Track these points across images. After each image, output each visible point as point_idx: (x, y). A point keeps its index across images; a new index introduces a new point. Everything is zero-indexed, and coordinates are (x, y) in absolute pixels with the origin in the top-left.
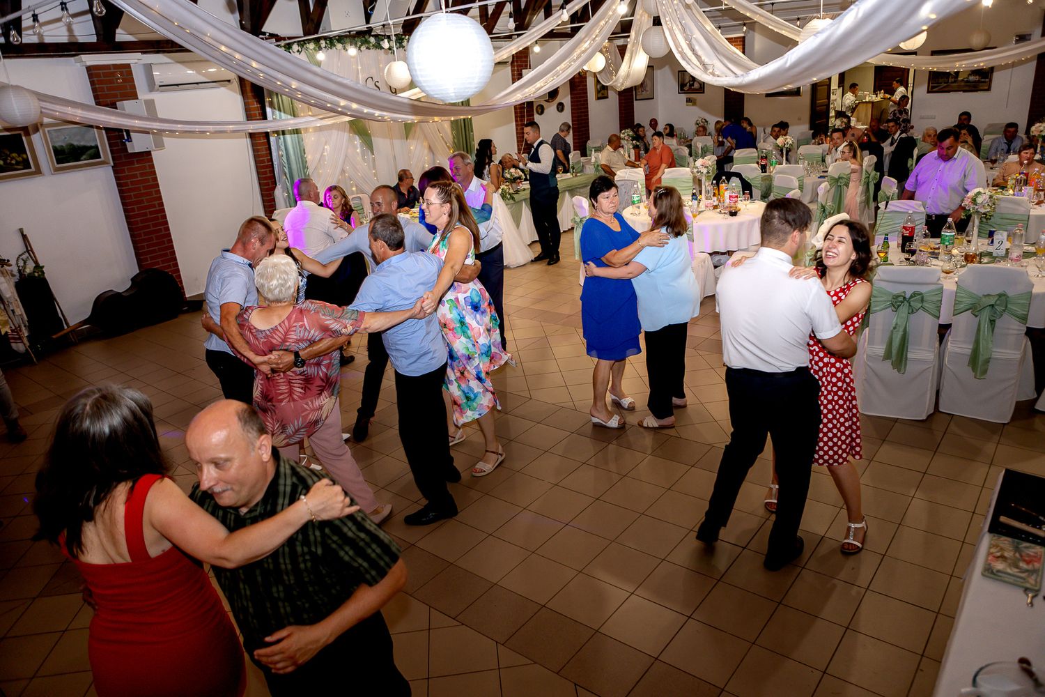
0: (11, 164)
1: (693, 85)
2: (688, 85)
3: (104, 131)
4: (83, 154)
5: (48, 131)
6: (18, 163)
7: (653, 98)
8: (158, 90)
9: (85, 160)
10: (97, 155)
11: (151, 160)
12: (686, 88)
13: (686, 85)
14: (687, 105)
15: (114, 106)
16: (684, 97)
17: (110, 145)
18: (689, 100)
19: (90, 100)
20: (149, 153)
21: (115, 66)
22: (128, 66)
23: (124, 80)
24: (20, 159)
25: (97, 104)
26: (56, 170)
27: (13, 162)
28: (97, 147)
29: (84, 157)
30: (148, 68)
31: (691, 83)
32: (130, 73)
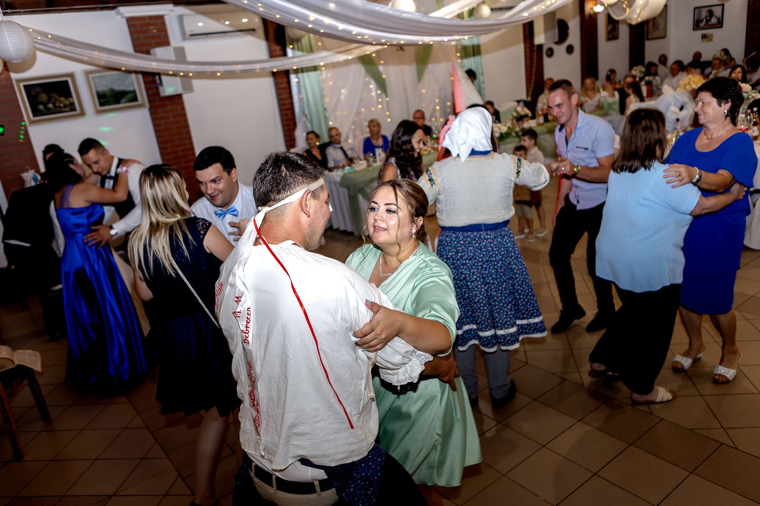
0: (59, 107)
1: (710, 20)
2: (704, 21)
3: (140, 76)
4: (122, 97)
5: (93, 78)
6: (65, 106)
7: (664, 37)
8: (189, 39)
9: (126, 102)
10: (135, 99)
11: (182, 103)
12: (702, 25)
13: (702, 21)
14: (702, 41)
15: (148, 53)
16: (700, 33)
17: (147, 89)
18: (704, 37)
19: (129, 48)
20: (179, 96)
21: (151, 17)
22: (161, 18)
23: (159, 30)
24: (67, 103)
25: (136, 51)
26: (99, 112)
27: (62, 105)
28: (134, 92)
29: (123, 100)
30: (181, 18)
31: (708, 18)
32: (164, 23)
